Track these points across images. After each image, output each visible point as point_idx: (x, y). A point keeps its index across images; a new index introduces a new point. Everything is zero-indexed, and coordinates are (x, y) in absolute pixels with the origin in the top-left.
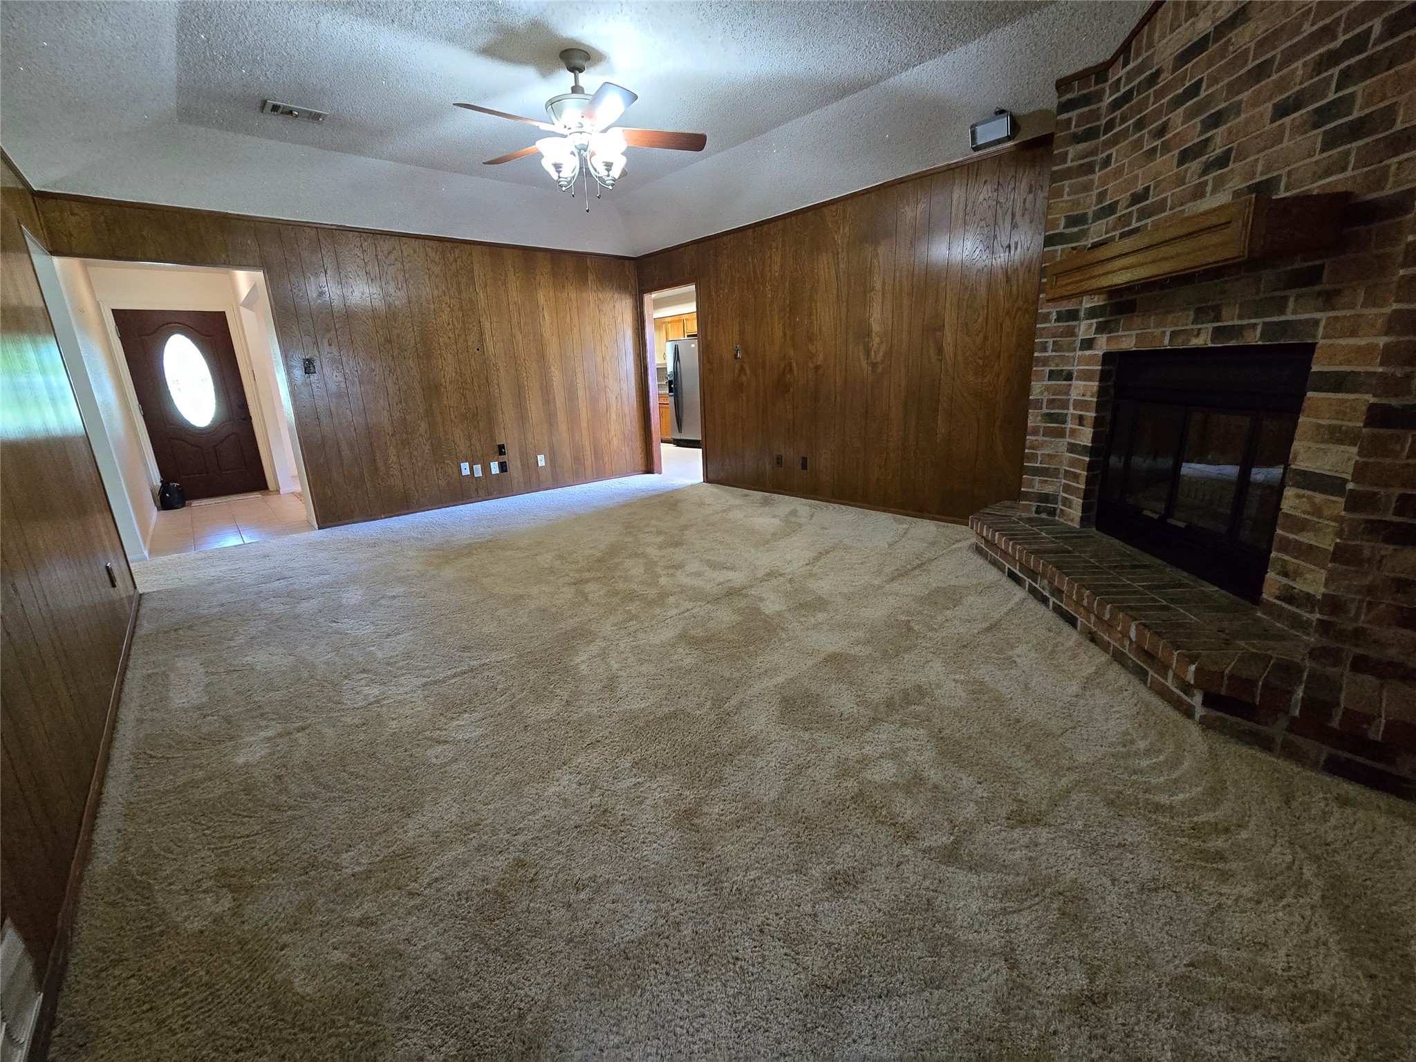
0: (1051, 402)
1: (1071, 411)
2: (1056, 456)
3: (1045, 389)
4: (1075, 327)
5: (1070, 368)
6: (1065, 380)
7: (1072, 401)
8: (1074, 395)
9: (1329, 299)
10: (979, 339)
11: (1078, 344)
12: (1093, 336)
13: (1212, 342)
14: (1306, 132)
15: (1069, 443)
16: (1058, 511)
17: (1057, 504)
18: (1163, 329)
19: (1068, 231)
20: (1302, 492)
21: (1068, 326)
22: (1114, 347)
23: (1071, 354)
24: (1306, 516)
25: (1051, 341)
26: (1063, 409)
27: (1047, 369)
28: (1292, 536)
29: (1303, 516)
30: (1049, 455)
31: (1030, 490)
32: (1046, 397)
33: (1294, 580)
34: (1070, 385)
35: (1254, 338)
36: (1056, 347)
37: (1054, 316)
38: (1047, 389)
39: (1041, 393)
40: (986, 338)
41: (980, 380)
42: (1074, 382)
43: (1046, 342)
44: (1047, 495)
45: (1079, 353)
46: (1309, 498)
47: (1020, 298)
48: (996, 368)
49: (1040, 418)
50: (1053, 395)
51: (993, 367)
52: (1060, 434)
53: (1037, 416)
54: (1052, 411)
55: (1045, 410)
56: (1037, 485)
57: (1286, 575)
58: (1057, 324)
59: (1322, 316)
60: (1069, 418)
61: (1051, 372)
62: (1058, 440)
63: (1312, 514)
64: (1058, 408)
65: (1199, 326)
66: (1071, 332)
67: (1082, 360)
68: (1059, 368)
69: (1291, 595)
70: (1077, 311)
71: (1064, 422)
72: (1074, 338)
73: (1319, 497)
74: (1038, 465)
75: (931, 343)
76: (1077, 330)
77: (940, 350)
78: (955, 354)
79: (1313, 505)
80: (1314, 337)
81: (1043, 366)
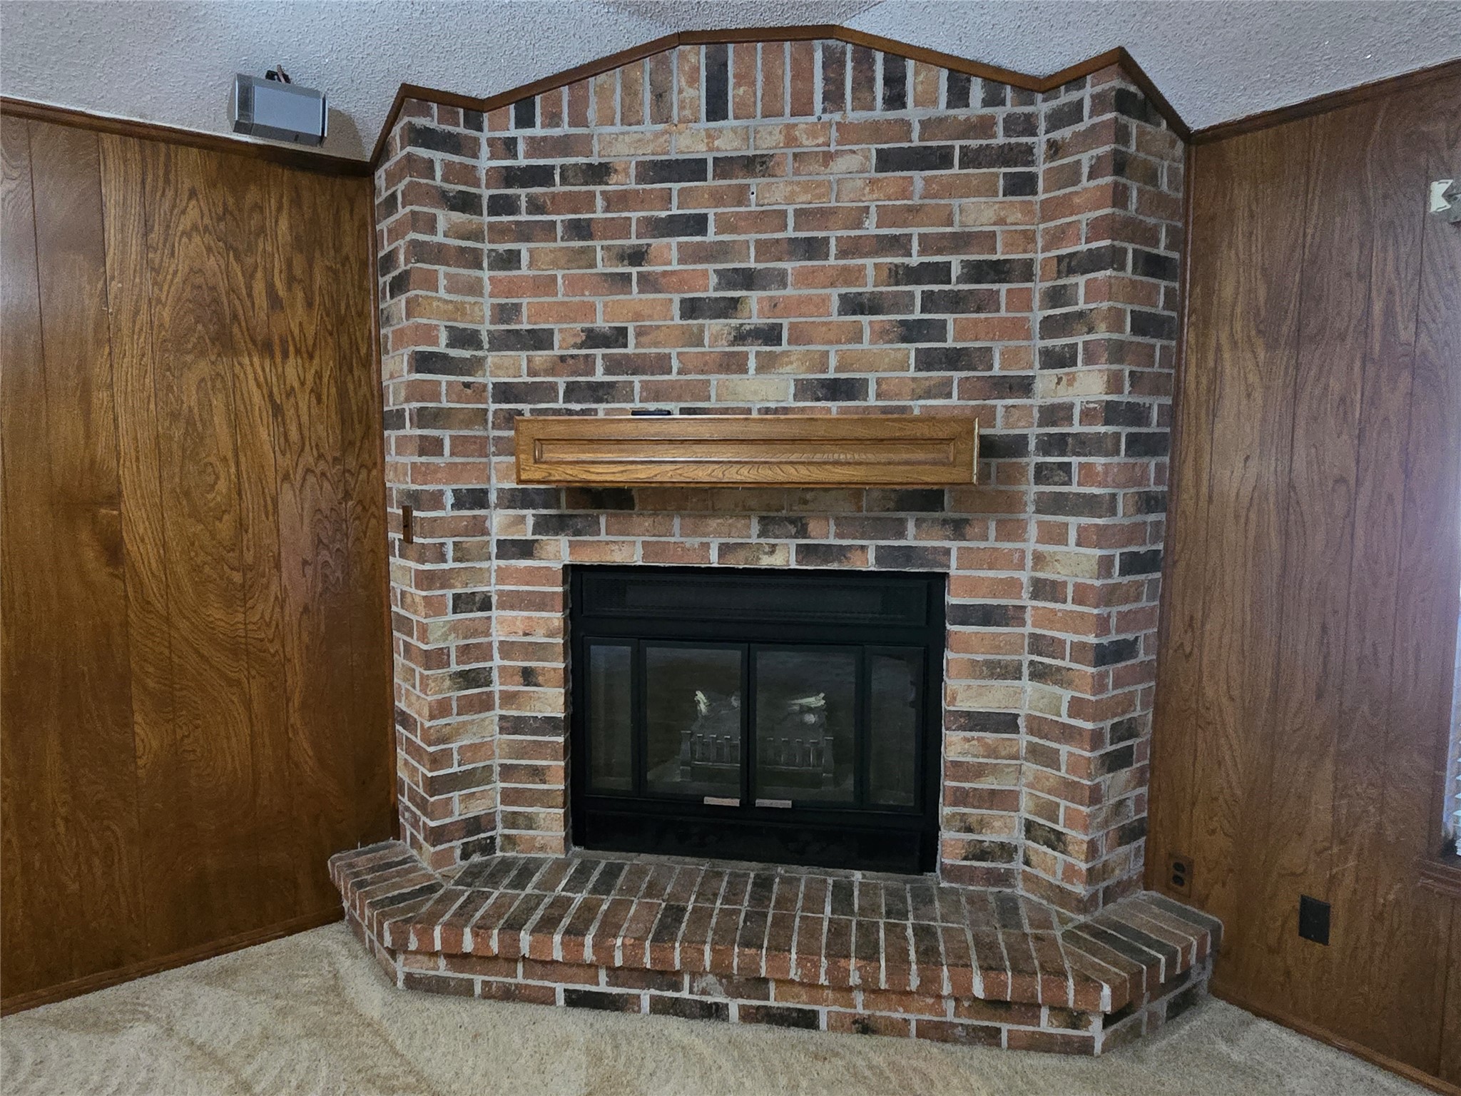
0: (465, 651)
1: (497, 661)
2: (483, 744)
3: (450, 630)
4: (485, 518)
5: (485, 589)
6: (481, 609)
7: (496, 645)
8: (498, 635)
9: (958, 528)
10: (225, 527)
11: (494, 550)
12: (530, 537)
13: (798, 562)
14: (891, 342)
15: (502, 718)
16: (498, 841)
17: (494, 828)
18: (705, 540)
19: (455, 353)
20: (968, 734)
21: (474, 517)
22: (589, 558)
23: (485, 565)
24: (981, 760)
25: (449, 542)
26: (485, 660)
27: (449, 593)
28: (967, 785)
29: (976, 760)
30: (471, 745)
31: (448, 820)
32: (453, 643)
33: (980, 833)
34: (489, 618)
35: (868, 562)
36: (459, 555)
37: (449, 499)
38: (454, 628)
39: (445, 637)
40: (241, 526)
41: (240, 617)
42: (494, 613)
43: (442, 544)
44: (476, 818)
45: (496, 563)
46: (979, 739)
47: (307, 448)
48: (274, 588)
49: (447, 683)
50: (465, 638)
51: (267, 587)
52: (485, 704)
53: (443, 679)
54: (467, 667)
55: (455, 667)
56: (457, 807)
57: (969, 829)
58: (457, 513)
59: (954, 546)
60: (495, 675)
61: (457, 597)
62: (483, 715)
63: (988, 757)
64: (477, 660)
65: (772, 541)
66: (480, 528)
67: (503, 576)
68: (469, 591)
69: (982, 851)
70: (485, 492)
71: (488, 683)
72: (485, 538)
73: (989, 737)
74: (455, 769)
75: (85, 536)
76: (488, 524)
77: (113, 551)
78: (164, 562)
79: (986, 746)
80: (949, 567)
81: (442, 587)
